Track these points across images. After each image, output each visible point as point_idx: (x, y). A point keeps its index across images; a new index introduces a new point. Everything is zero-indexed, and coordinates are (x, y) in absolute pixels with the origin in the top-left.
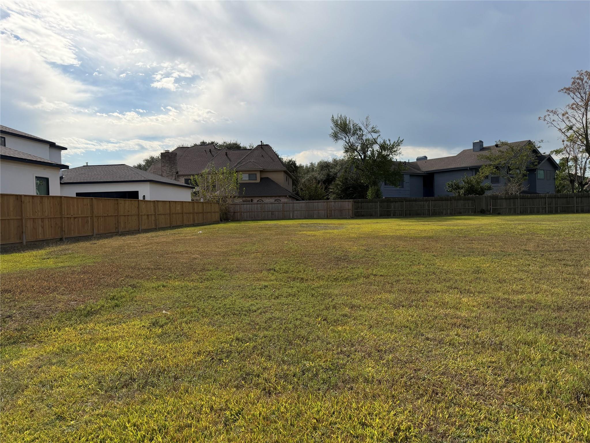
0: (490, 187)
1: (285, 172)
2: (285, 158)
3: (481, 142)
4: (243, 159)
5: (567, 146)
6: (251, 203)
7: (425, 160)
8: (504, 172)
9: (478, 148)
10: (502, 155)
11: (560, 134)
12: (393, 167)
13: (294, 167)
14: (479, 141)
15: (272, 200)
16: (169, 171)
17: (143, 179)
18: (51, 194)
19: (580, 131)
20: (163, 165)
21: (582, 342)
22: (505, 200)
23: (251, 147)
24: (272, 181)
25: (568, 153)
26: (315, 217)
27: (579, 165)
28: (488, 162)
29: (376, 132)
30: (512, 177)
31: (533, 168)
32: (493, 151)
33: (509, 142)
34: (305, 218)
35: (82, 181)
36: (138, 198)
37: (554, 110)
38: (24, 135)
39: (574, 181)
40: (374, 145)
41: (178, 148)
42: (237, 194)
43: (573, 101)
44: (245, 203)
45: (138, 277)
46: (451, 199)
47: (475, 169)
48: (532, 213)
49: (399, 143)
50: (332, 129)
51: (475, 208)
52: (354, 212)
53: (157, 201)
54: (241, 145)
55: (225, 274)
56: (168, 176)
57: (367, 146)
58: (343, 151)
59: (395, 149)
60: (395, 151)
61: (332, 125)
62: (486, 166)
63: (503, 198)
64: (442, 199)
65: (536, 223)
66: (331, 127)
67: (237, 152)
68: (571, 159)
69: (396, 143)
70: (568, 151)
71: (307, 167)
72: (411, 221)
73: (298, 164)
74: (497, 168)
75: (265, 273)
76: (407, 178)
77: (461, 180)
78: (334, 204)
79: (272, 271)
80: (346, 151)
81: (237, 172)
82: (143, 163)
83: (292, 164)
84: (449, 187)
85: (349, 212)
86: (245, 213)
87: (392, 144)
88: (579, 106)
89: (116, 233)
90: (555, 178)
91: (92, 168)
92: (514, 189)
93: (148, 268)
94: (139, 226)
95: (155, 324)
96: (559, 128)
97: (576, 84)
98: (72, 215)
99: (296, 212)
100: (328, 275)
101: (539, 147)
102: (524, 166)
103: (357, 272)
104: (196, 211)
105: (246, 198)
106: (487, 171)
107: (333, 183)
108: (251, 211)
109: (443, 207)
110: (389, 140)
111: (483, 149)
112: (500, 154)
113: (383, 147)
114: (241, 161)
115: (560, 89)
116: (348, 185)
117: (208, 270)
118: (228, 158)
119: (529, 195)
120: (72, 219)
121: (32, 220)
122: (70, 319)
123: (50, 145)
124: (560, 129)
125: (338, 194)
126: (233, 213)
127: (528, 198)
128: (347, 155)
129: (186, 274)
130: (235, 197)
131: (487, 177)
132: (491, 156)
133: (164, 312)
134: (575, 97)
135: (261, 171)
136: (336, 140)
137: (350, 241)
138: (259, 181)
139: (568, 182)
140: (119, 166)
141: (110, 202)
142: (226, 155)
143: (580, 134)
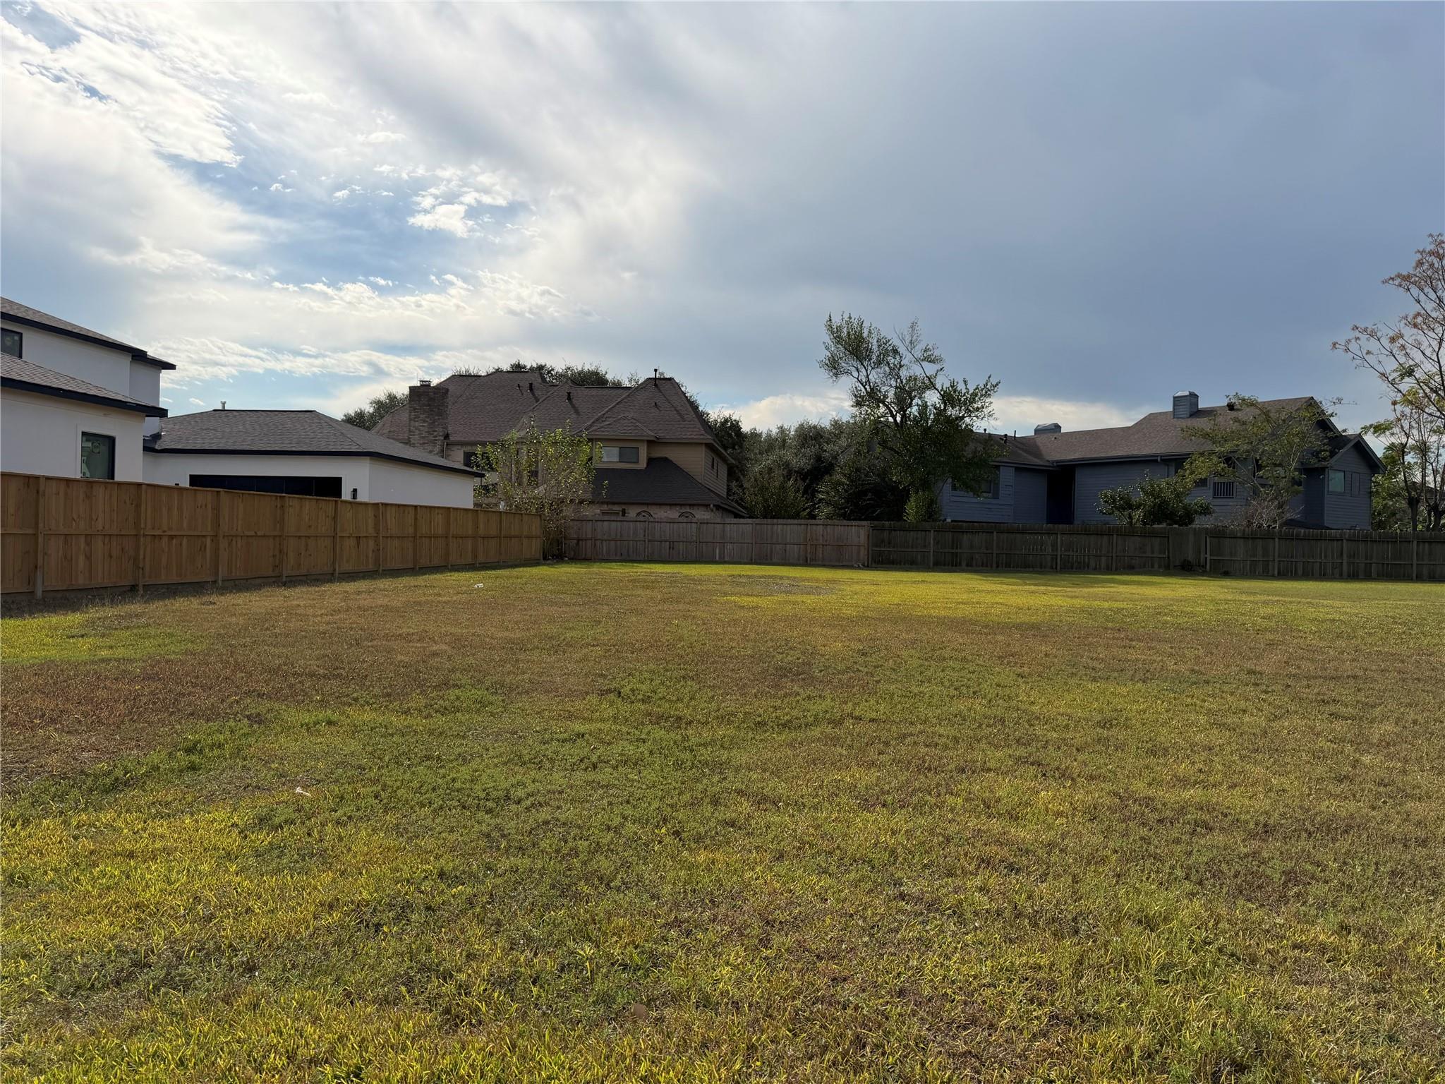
0: (1208, 508)
1: (709, 446)
2: (716, 412)
3: (1193, 396)
4: (609, 411)
5: (1403, 415)
6: (622, 518)
7: (1055, 432)
8: (1244, 471)
9: (1184, 410)
10: (1243, 430)
11: (1385, 386)
12: (972, 446)
13: (736, 435)
14: (1187, 393)
15: (673, 514)
16: (429, 433)
17: (354, 449)
18: (119, 477)
19: (1432, 381)
20: (412, 417)
21: (1282, 926)
22: (1242, 540)
23: (633, 383)
24: (677, 467)
25: (1406, 433)
26: (774, 560)
27: (1432, 464)
28: (1209, 446)
29: (932, 361)
30: (1263, 486)
31: (1316, 466)
32: (1220, 419)
33: (1259, 400)
34: (751, 563)
35: (207, 447)
36: (339, 495)
37: (1370, 327)
38: (69, 328)
39: (1418, 501)
40: (928, 392)
41: (453, 376)
42: (589, 496)
43: (1417, 308)
44: (606, 518)
45: (276, 695)
46: (1109, 531)
47: (1175, 462)
48: (1307, 575)
49: (987, 390)
50: (827, 349)
51: (1169, 558)
52: (870, 552)
53: (382, 504)
54: (609, 377)
55: (492, 698)
56: (424, 443)
57: (909, 394)
58: (851, 403)
59: (979, 404)
60: (978, 409)
61: (827, 338)
62: (1202, 454)
63: (1239, 535)
64: (1087, 532)
65: (1307, 603)
66: (824, 343)
67: (594, 392)
68: (1413, 448)
69: (982, 390)
70: (1406, 427)
71: (769, 435)
72: (1006, 580)
73: (746, 428)
74: (1228, 460)
75: (593, 699)
76: (1007, 477)
77: (1137, 487)
78: (825, 529)
79: (611, 696)
80: (858, 404)
81: (590, 440)
82: (369, 409)
83: (730, 427)
84: (1105, 502)
85: (859, 553)
86: (604, 543)
87: (971, 392)
88: (1431, 319)
89: (274, 579)
90: (1371, 492)
91: (235, 416)
92: (1266, 514)
93: (310, 672)
94: (334, 563)
95: (261, 821)
96: (1382, 370)
97: (1426, 266)
98: (165, 529)
99: (729, 546)
100: (745, 713)
101: (1332, 415)
102: (1293, 460)
103: (817, 707)
104: (481, 532)
105: (610, 507)
106: (1202, 468)
107: (827, 478)
108: (618, 537)
109: (1089, 551)
110: (965, 382)
111: (1197, 413)
112: (1236, 426)
113: (949, 398)
114: (604, 414)
115: (1387, 277)
116: (862, 485)
117: (455, 686)
118: (573, 406)
119: (1302, 531)
120: (165, 540)
121: (62, 537)
122: (61, 798)
123: (133, 356)
124: (1383, 375)
125: (835, 505)
126: (575, 541)
127: (1298, 538)
128: (861, 413)
129: (398, 694)
130: (581, 502)
131: (1202, 483)
132: (1214, 430)
133: (299, 790)
134: (1422, 297)
135: (649, 442)
136: (836, 375)
137: (834, 627)
138: (645, 466)
139: (1403, 504)
140: (300, 415)
141: (264, 503)
142: (569, 398)
143: (1431, 389)
